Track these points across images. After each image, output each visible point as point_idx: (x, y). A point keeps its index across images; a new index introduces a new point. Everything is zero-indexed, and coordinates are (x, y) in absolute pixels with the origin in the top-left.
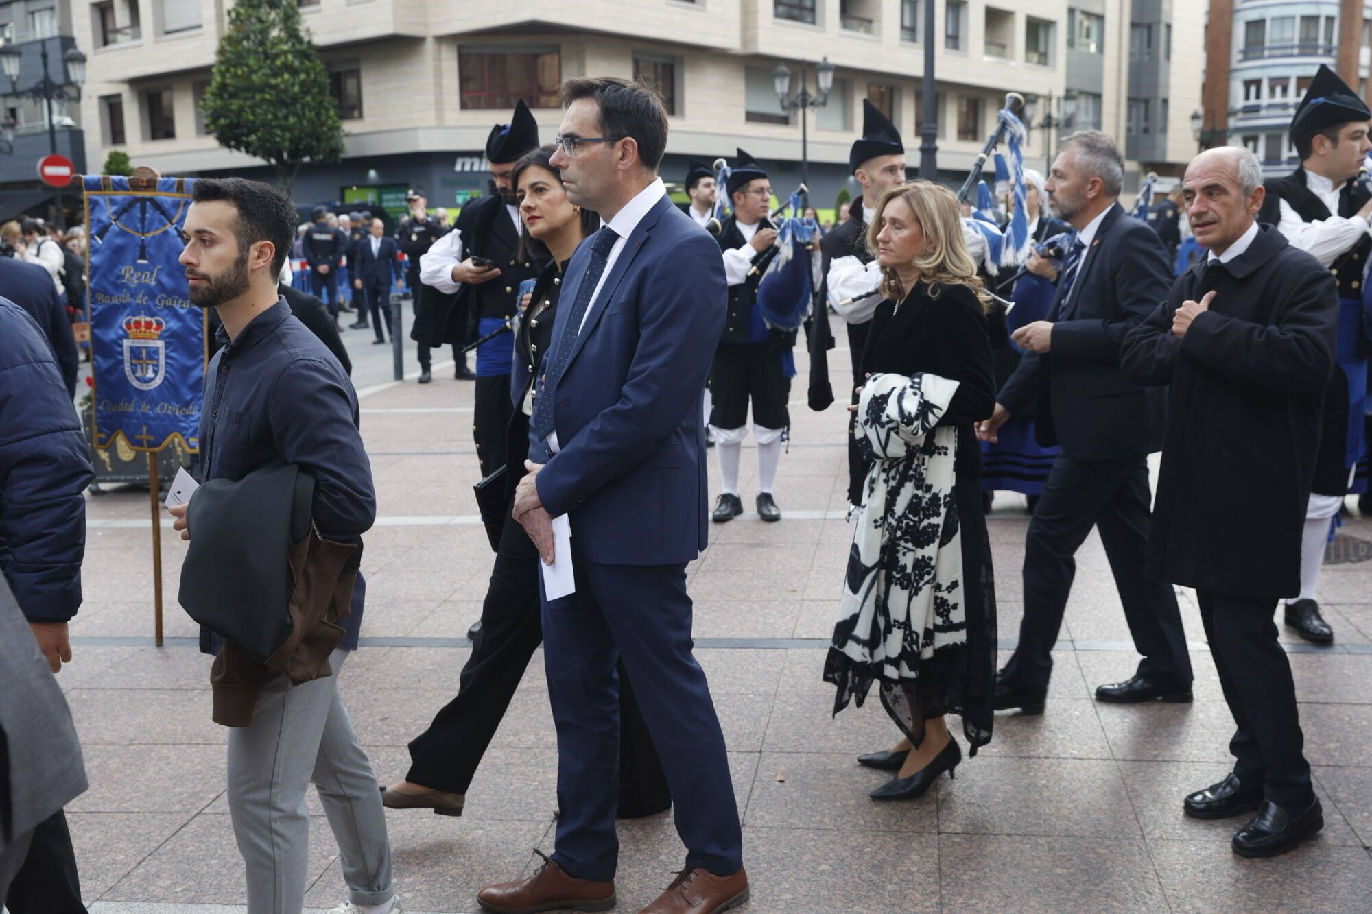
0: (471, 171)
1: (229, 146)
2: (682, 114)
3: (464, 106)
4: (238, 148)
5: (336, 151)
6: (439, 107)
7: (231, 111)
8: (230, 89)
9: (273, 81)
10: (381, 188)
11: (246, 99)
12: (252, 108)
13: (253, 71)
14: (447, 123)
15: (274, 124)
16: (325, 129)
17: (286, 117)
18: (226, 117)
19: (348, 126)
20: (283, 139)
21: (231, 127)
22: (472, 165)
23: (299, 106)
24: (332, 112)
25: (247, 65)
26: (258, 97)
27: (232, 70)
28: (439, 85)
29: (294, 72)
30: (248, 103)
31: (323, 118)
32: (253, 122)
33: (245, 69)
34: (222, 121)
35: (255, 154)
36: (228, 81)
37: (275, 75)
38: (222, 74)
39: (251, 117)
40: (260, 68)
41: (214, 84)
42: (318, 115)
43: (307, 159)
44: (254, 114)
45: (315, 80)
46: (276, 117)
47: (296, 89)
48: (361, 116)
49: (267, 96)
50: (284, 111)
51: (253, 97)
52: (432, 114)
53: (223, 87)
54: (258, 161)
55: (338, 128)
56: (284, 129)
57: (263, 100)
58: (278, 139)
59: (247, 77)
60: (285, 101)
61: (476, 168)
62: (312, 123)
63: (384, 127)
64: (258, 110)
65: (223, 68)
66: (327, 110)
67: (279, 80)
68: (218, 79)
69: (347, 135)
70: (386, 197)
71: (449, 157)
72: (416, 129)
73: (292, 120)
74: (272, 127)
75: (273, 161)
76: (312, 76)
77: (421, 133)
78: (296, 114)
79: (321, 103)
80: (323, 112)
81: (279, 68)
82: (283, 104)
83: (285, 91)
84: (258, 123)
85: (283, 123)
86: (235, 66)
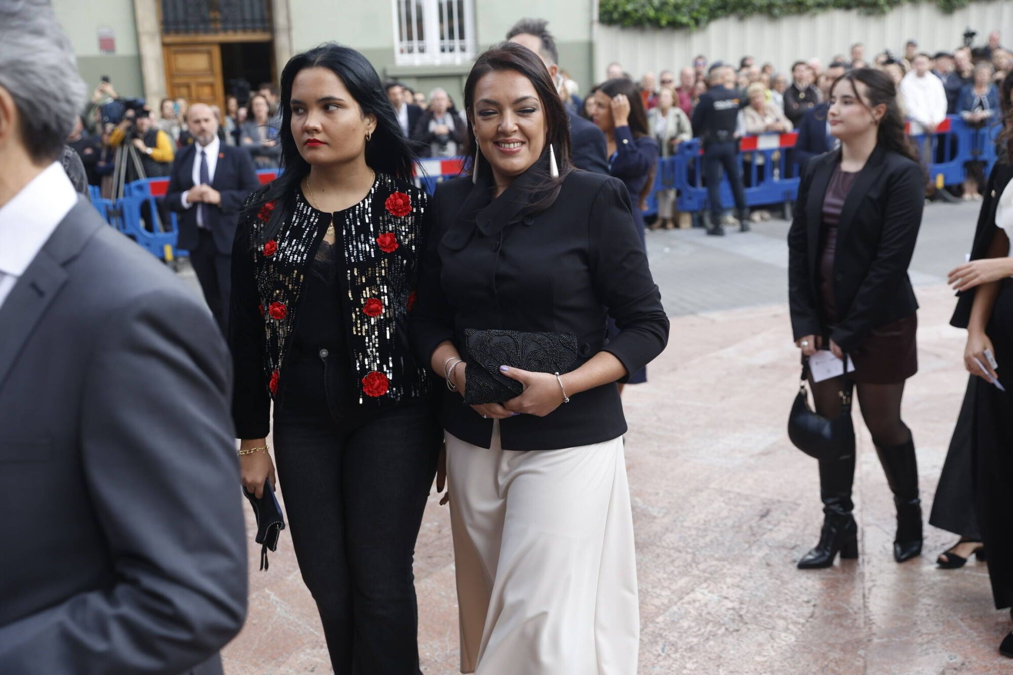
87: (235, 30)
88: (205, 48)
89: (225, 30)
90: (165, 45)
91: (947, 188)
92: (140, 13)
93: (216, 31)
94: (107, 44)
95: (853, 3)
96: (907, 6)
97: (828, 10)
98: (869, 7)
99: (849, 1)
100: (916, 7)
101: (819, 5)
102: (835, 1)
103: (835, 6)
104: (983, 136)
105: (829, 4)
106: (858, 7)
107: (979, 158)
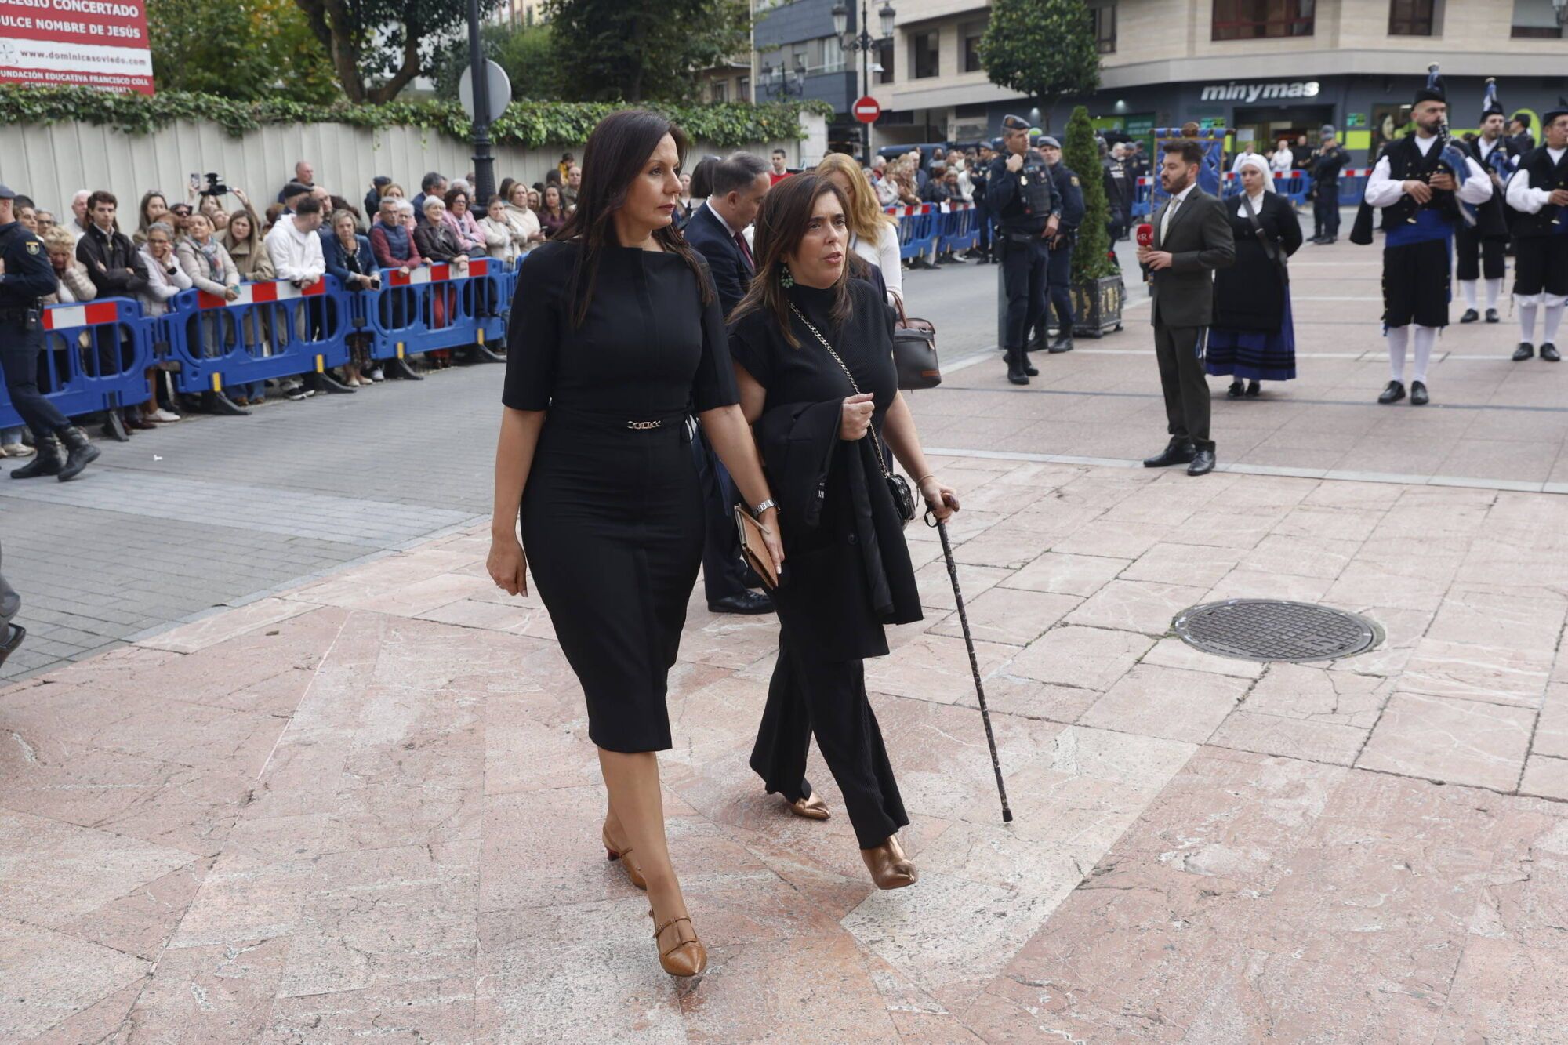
0: (1217, 100)
1: (999, 83)
2: (1440, 34)
3: (1216, 36)
4: (1006, 85)
5: (1094, 83)
6: (1192, 39)
7: (1005, 51)
8: (1005, 32)
9: (1043, 23)
10: (1127, 117)
11: (1018, 40)
12: (1024, 48)
13: (1026, 15)
14: (1198, 54)
15: (1042, 61)
16: (1085, 64)
17: (1052, 55)
18: (1000, 57)
19: (1106, 61)
20: (1048, 76)
21: (1004, 65)
22: (1219, 93)
23: (1064, 45)
24: (1092, 49)
25: (1022, 9)
26: (1029, 38)
27: (1008, 14)
28: (1193, 18)
29: (1062, 13)
30: (1020, 44)
31: (1085, 54)
32: (1024, 61)
33: (1020, 13)
34: (996, 61)
35: (1019, 89)
36: (1004, 25)
37: (1046, 17)
38: (999, 18)
39: (1022, 57)
40: (1032, 11)
41: (991, 29)
42: (1080, 49)
43: (1065, 92)
44: (1024, 53)
45: (1079, 20)
46: (1044, 55)
47: (1063, 28)
48: (1113, 50)
49: (1038, 37)
50: (1051, 50)
51: (1025, 38)
52: (1184, 46)
53: (999, 30)
54: (1022, 95)
55: (1097, 63)
56: (1051, 66)
57: (1034, 39)
58: (1044, 76)
59: (1021, 21)
60: (1053, 41)
61: (1222, 97)
62: (1074, 58)
63: (1136, 60)
64: (1029, 50)
65: (1000, 12)
66: (1088, 47)
67: (1049, 21)
68: (995, 23)
69: (1102, 69)
70: (1131, 125)
71: (1198, 86)
72: (1168, 60)
73: (1058, 57)
74: (1040, 64)
75: (1034, 94)
76: (1078, 16)
77: (1172, 65)
78: (1061, 52)
79: (1083, 40)
80: (1085, 49)
81: (1049, 10)
82: (1049, 42)
83: (1052, 31)
84: (1028, 61)
85: (1049, 60)
86: (1010, 11)
91: (330, 372)
95: (104, 115)
96: (180, 123)
97: (68, 121)
98: (127, 122)
99: (97, 109)
100: (192, 124)
101: (51, 112)
102: (77, 105)
103: (77, 117)
104: (364, 298)
105: (69, 113)
106: (110, 121)
107: (364, 329)
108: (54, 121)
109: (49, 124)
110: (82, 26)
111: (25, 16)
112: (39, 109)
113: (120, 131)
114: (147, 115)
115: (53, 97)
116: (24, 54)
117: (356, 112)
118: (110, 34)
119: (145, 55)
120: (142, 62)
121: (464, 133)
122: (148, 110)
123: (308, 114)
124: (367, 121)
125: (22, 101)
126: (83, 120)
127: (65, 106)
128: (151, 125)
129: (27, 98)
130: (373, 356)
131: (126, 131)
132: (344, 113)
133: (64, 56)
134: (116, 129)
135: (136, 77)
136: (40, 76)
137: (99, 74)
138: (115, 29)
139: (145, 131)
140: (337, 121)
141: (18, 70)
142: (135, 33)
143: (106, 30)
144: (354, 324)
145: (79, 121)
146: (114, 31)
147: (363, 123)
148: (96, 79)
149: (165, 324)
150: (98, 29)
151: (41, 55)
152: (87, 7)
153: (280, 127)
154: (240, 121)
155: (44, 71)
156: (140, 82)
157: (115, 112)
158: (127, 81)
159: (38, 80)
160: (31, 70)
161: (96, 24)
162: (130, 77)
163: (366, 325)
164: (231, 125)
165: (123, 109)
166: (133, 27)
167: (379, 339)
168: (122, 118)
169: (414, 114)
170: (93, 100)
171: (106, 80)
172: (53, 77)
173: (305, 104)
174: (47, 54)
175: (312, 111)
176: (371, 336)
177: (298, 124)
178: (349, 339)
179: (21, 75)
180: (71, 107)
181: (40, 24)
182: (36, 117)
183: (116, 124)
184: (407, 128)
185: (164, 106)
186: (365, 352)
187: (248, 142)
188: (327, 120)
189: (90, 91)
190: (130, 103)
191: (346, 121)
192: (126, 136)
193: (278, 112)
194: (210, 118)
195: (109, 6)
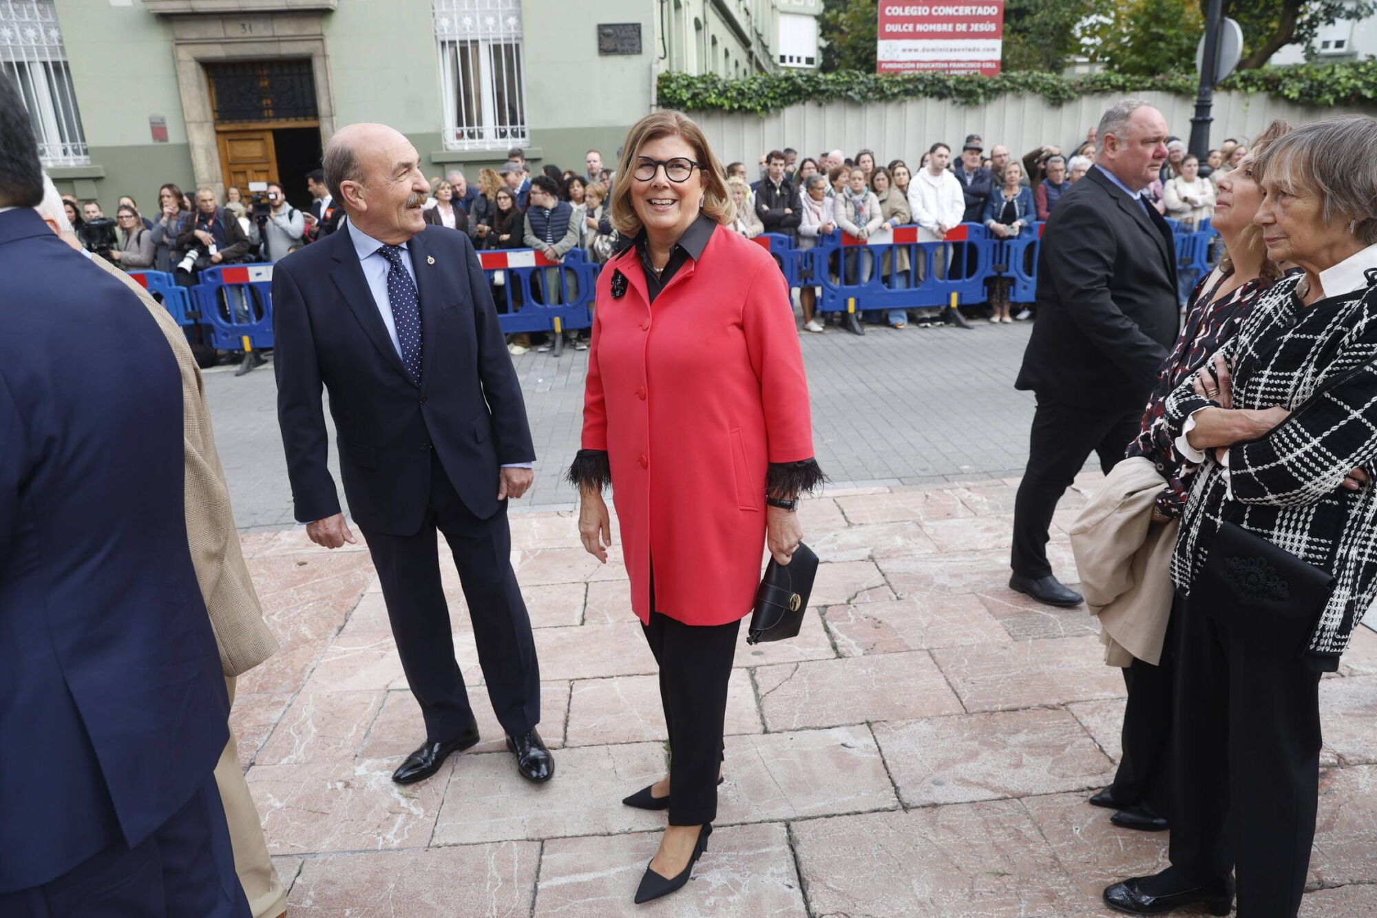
87: (287, 117)
88: (258, 136)
89: (277, 117)
90: (218, 132)
91: (961, 308)
92: (186, 101)
93: (269, 119)
94: (159, 131)
95: (945, 91)
96: (1009, 96)
97: (918, 98)
98: (965, 96)
99: (941, 88)
100: (1019, 97)
101: (907, 92)
102: (925, 87)
103: (926, 94)
104: (1008, 247)
105: (919, 92)
106: (952, 96)
107: (1004, 274)
108: (908, 98)
109: (905, 101)
110: (951, 26)
111: (909, 22)
112: (896, 90)
113: (958, 104)
114: (980, 91)
115: (909, 81)
116: (904, 50)
117: (1179, 79)
118: (971, 30)
119: (997, 44)
120: (994, 50)
121: (1294, 95)
122: (981, 86)
123: (1128, 84)
124: (1187, 88)
125: (886, 85)
126: (932, 96)
127: (917, 87)
128: (981, 99)
129: (892, 82)
130: (1012, 298)
131: (962, 104)
132: (1167, 82)
133: (933, 50)
134: (955, 102)
135: (987, 62)
136: (913, 65)
137: (957, 62)
138: (977, 25)
139: (977, 103)
140: (1158, 89)
141: (898, 62)
142: (992, 27)
143: (969, 27)
144: (994, 269)
145: (928, 98)
146: (975, 27)
147: (1184, 90)
148: (951, 65)
149: (810, 256)
150: (962, 27)
151: (916, 50)
152: (957, 11)
153: (1100, 96)
154: (1061, 92)
155: (915, 62)
156: (989, 65)
157: (956, 89)
158: (979, 65)
159: (911, 69)
160: (906, 62)
161: (962, 23)
162: (982, 62)
163: (1007, 270)
164: (1052, 96)
165: (962, 87)
166: (991, 23)
167: (1020, 283)
168: (959, 93)
169: (1243, 79)
170: (940, 81)
171: (962, 65)
172: (922, 66)
173: (1128, 75)
174: (920, 49)
175: (1137, 82)
176: (1012, 281)
177: (1119, 94)
178: (988, 282)
179: (899, 66)
180: (921, 87)
181: (920, 28)
182: (895, 95)
183: (956, 99)
184: (1234, 93)
185: (996, 82)
186: (1004, 294)
187: (1067, 110)
188: (1149, 89)
189: (941, 75)
190: (971, 81)
191: (1167, 89)
192: (963, 108)
193: (1098, 84)
194: (1034, 91)
195: (974, 8)
